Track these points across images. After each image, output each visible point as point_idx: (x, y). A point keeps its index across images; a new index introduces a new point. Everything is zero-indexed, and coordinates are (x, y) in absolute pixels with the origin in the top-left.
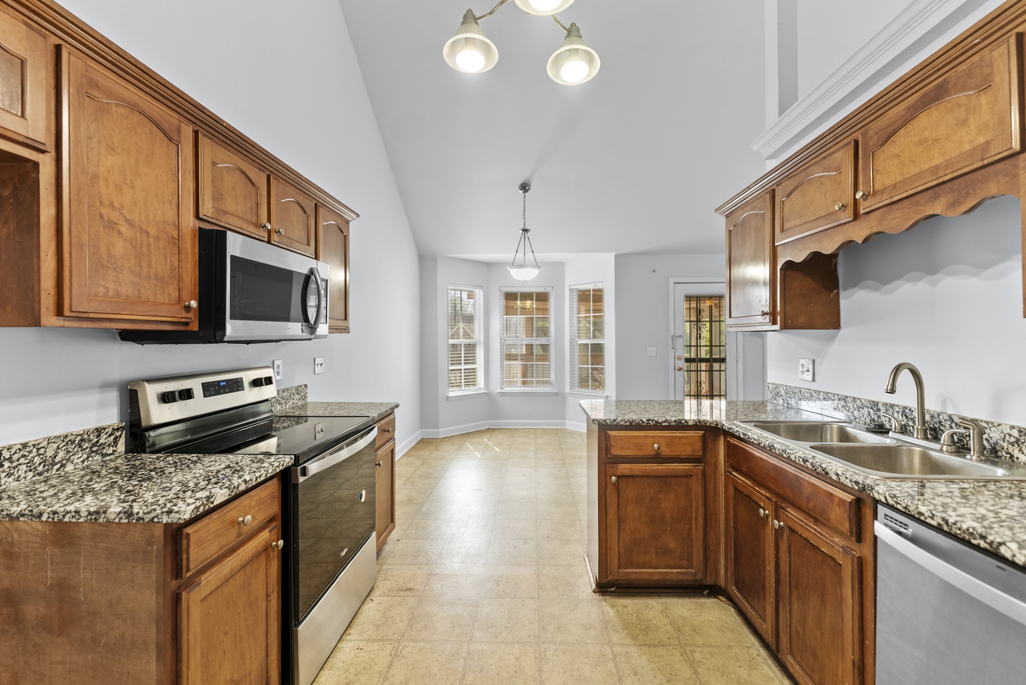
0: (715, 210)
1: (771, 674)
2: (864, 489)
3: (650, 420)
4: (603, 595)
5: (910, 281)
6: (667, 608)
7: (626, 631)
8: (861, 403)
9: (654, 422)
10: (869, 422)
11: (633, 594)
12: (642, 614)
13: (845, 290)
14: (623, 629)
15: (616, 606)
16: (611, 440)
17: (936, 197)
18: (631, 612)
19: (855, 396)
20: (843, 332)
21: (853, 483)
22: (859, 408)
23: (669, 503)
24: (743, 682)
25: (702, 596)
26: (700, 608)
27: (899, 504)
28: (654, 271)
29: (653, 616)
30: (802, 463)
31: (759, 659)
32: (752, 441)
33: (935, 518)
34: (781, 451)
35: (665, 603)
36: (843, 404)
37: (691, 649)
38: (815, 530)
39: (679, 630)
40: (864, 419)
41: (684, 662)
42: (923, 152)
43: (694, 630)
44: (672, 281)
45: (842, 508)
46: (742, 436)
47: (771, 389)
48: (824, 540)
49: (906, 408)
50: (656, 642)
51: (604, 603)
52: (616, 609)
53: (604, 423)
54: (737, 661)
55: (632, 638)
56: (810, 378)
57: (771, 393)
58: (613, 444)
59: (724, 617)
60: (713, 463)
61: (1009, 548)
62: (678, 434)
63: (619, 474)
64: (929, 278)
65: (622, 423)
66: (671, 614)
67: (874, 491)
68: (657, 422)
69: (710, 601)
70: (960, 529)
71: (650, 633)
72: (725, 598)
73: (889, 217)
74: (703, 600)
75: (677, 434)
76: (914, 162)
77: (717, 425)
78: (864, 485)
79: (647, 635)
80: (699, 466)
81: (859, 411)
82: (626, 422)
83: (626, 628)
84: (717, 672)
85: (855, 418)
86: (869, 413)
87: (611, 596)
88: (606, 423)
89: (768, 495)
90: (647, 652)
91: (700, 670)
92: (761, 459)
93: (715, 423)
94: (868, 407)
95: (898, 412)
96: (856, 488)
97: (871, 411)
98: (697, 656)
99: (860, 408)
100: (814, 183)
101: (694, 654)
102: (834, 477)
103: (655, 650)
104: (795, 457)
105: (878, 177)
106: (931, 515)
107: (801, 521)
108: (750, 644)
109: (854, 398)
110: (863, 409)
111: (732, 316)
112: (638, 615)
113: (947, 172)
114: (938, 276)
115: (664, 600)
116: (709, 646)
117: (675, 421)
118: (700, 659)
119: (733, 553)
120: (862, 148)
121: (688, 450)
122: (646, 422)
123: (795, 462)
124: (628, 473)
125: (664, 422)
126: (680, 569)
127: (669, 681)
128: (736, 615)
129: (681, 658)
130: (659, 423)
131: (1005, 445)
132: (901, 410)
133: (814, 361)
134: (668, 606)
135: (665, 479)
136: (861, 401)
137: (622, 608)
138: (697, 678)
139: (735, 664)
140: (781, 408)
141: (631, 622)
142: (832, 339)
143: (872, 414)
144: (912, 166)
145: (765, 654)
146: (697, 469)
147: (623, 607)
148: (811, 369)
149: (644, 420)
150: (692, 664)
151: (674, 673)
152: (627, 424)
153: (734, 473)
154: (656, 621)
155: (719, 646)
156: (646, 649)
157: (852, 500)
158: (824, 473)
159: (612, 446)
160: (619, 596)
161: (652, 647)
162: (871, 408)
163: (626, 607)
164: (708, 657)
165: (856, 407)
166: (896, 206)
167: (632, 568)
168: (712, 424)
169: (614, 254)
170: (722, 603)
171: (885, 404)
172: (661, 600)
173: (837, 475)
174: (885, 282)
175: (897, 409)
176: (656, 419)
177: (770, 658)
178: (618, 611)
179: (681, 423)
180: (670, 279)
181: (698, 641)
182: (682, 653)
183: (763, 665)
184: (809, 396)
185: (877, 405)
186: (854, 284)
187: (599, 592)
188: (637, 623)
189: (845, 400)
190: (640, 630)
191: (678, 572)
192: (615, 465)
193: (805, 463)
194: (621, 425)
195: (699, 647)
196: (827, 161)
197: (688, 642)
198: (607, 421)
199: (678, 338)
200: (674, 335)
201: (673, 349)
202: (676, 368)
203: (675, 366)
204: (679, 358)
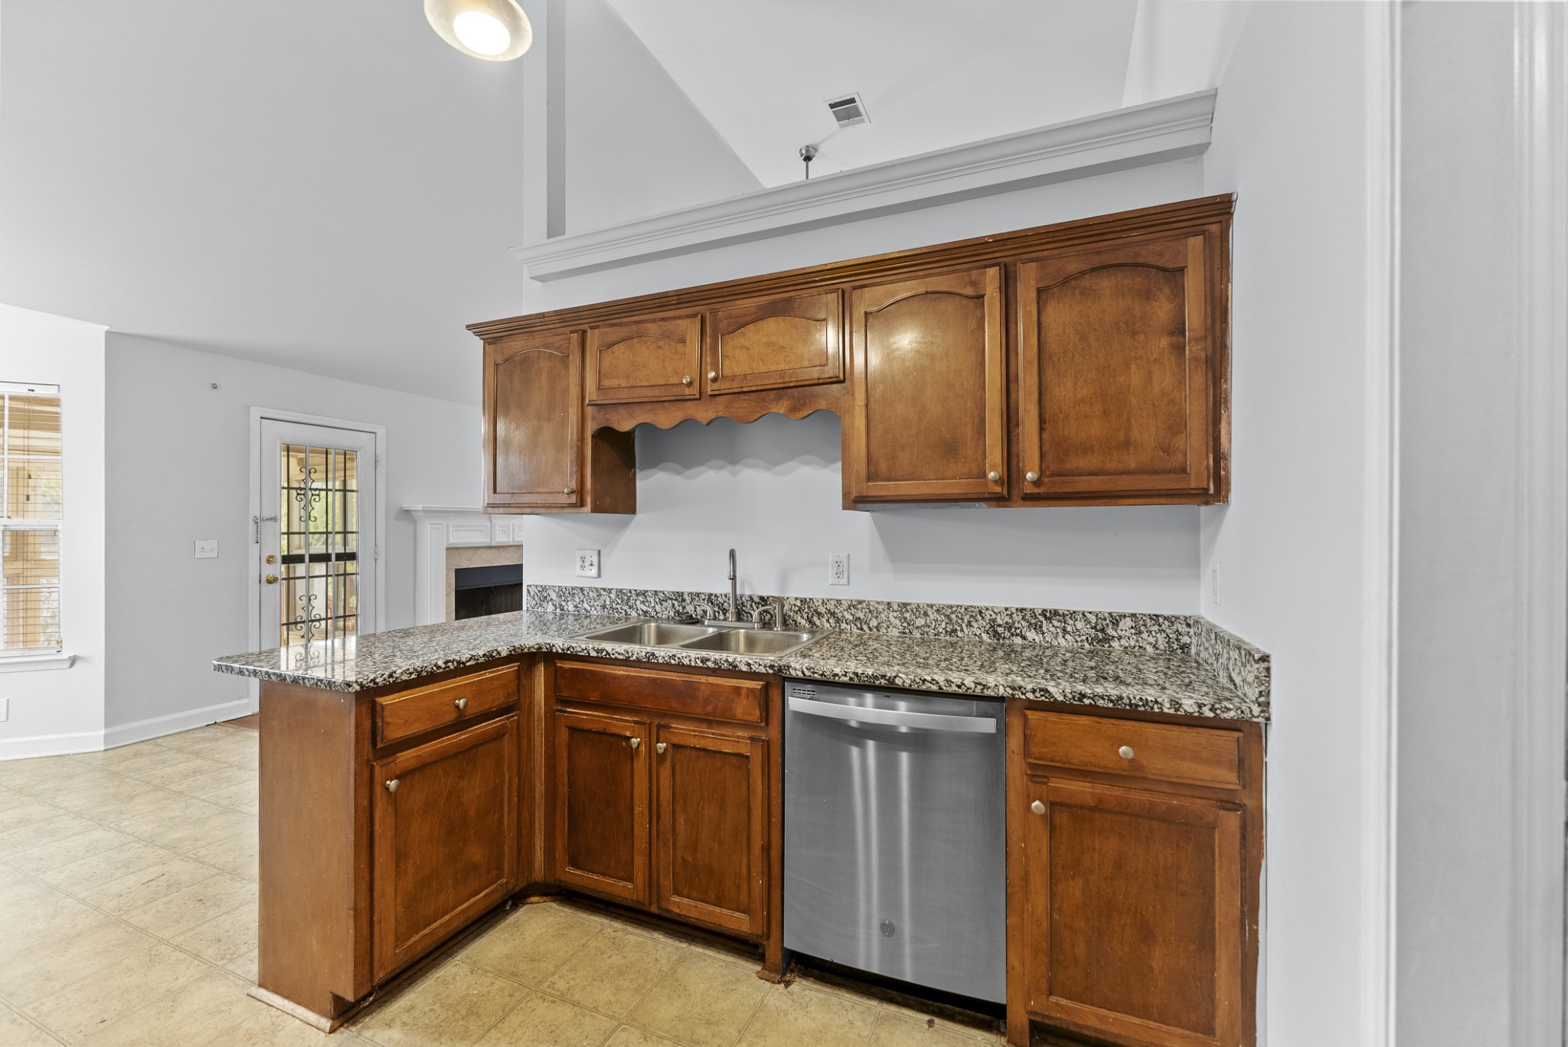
0: (467, 326)
1: (641, 939)
2: (780, 670)
3: (450, 661)
4: (354, 1024)
5: (712, 468)
6: (475, 962)
7: (443, 1039)
8: (663, 596)
9: (455, 663)
10: (673, 615)
11: (408, 981)
12: (448, 997)
13: (642, 469)
14: (436, 1040)
15: (392, 1020)
16: (386, 713)
17: (779, 399)
18: (427, 1009)
19: (656, 590)
20: (639, 517)
21: (768, 668)
22: (661, 602)
23: (473, 791)
24: (625, 969)
25: (507, 913)
26: (516, 929)
27: (816, 673)
28: (215, 387)
29: (464, 986)
30: (701, 665)
31: (619, 934)
32: (613, 657)
33: (848, 674)
34: (666, 659)
35: (468, 958)
36: (642, 600)
37: (547, 984)
38: (713, 734)
39: (515, 975)
40: (667, 613)
41: (554, 1005)
42: (770, 353)
43: (533, 960)
44: (255, 414)
45: (751, 698)
46: (593, 654)
47: (532, 593)
48: (727, 740)
49: (712, 595)
50: (500, 1013)
51: (367, 1034)
52: (399, 1023)
53: (372, 685)
54: (603, 954)
55: (463, 1038)
56: (594, 571)
57: (534, 598)
58: (389, 720)
59: (550, 919)
60: (526, 706)
61: (901, 678)
62: (488, 676)
63: (398, 772)
64: (730, 467)
65: (405, 677)
66: (487, 965)
67: (790, 670)
68: (459, 662)
69: (522, 914)
70: (867, 677)
71: (481, 1011)
72: (537, 896)
73: (736, 405)
74: (512, 918)
75: (487, 674)
76: (762, 360)
77: (540, 648)
78: (780, 667)
79: (479, 1016)
80: (513, 716)
81: (662, 605)
82: (411, 674)
83: (440, 1034)
84: (595, 983)
85: (657, 613)
86: (673, 605)
87: (371, 1013)
88: (375, 683)
89: (635, 719)
90: (499, 1035)
91: (577, 997)
92: (628, 677)
93: (536, 647)
94: (672, 599)
95: (704, 600)
96: (771, 671)
97: (676, 603)
98: (561, 985)
99: (663, 600)
100: (649, 343)
101: (556, 986)
102: (745, 668)
103: (506, 1024)
104: (690, 661)
105: (727, 362)
106: (844, 673)
107: (694, 731)
108: (599, 927)
109: (655, 592)
110: (666, 601)
111: (498, 491)
112: (442, 1004)
113: (792, 380)
114: (738, 467)
115: (461, 955)
116: (564, 963)
117: (484, 655)
118: (567, 985)
119: (567, 822)
120: (710, 327)
121: (501, 696)
122: (443, 666)
123: (690, 666)
124: (414, 764)
125: (469, 660)
126: (487, 888)
127: (556, 1042)
128: (561, 908)
129: (545, 1004)
130: (463, 663)
131: (792, 614)
132: (707, 597)
133: (599, 551)
134: (475, 959)
135: (465, 754)
136: (664, 593)
137: (407, 1015)
138: (581, 1008)
139: (603, 959)
140: (551, 617)
141: (440, 1020)
142: (624, 526)
143: (676, 605)
144: (761, 363)
145: (620, 924)
146: (511, 723)
147: (408, 1011)
148: (595, 563)
149: (440, 663)
150: (563, 998)
151: (554, 1028)
152: (413, 676)
153: (568, 710)
154: (475, 989)
155: (573, 955)
156: (494, 1034)
157: (762, 686)
158: (731, 667)
159: (388, 724)
160: (386, 1002)
161: (500, 1025)
162: (676, 600)
163: (412, 1008)
164: (573, 975)
165: (657, 600)
166: (743, 397)
167: (417, 933)
168: (531, 650)
169: (106, 328)
170: (535, 905)
171: (691, 594)
172: (458, 958)
173: (749, 665)
174: (688, 466)
175: (703, 597)
176: (458, 658)
177: (626, 925)
178: (405, 1024)
179: (491, 656)
180: (252, 409)
181: (547, 968)
182: (541, 997)
183: (627, 937)
184: (595, 596)
185: (682, 596)
186: (653, 463)
187: (342, 1025)
188: (450, 1013)
189: (644, 594)
190: (463, 1019)
191: (486, 895)
192: (391, 759)
193: (704, 663)
194: (403, 681)
195: (554, 974)
196: (668, 325)
197: (537, 980)
198: (377, 680)
199: (266, 523)
200: (258, 517)
201: (257, 542)
202: (264, 579)
203: (260, 575)
204: (270, 560)
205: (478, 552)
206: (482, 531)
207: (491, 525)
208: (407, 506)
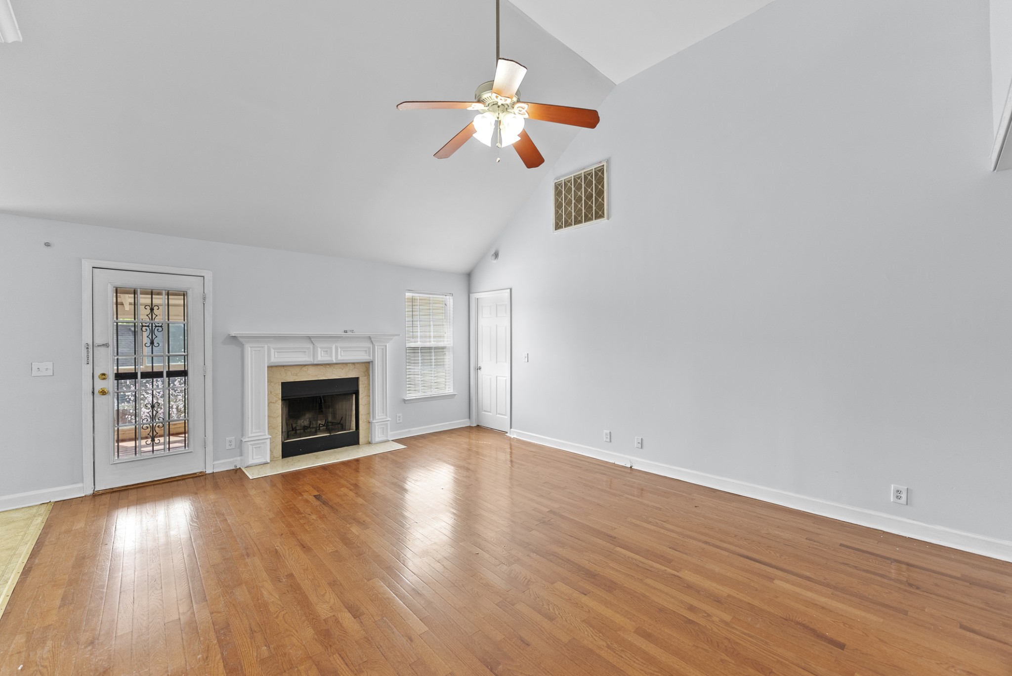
28: (47, 245)
44: (87, 266)
180: (82, 260)
199: (99, 348)
200: (90, 343)
201: (88, 364)
202: (96, 392)
203: (93, 388)
204: (103, 376)
205: (305, 369)
206: (305, 352)
207: (314, 348)
208: (233, 334)
